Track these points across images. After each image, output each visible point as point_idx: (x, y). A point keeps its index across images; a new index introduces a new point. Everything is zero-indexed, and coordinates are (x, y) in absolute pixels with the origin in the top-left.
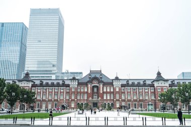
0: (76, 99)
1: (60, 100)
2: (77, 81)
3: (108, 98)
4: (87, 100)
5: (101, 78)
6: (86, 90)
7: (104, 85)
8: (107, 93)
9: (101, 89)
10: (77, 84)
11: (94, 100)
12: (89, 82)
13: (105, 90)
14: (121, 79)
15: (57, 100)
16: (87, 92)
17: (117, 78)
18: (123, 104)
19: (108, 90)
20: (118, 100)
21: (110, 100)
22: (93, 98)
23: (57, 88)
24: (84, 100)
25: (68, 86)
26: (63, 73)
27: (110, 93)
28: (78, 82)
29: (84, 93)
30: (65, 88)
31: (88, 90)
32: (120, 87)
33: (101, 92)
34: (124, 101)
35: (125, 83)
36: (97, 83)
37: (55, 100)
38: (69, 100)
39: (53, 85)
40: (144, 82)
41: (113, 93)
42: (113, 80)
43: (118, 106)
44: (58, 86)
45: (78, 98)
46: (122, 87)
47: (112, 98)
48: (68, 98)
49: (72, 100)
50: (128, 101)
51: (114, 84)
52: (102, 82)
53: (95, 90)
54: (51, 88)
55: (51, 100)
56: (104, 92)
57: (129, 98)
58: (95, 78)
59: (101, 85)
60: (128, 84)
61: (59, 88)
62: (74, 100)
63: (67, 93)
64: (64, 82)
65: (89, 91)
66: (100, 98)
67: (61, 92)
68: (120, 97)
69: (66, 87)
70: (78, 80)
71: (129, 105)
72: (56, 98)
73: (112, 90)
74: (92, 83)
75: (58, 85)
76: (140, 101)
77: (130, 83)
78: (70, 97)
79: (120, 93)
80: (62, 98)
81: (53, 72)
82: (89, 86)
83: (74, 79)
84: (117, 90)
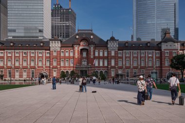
0: (59, 66)
1: (38, 67)
2: (59, 42)
3: (101, 64)
4: (73, 67)
5: (92, 39)
7: (95, 48)
8: (99, 58)
9: (92, 53)
10: (60, 45)
11: (82, 66)
13: (97, 55)
15: (34, 68)
16: (73, 57)
17: (113, 39)
18: (120, 72)
19: (101, 55)
20: (114, 67)
21: (104, 67)
22: (81, 64)
23: (33, 51)
24: (70, 67)
25: (48, 48)
27: (104, 58)
29: (69, 58)
30: (44, 51)
31: (74, 54)
32: (117, 50)
33: (92, 57)
34: (121, 68)
36: (86, 46)
37: (31, 68)
38: (50, 67)
41: (107, 58)
42: (108, 41)
43: (113, 74)
44: (35, 49)
45: (62, 64)
46: (119, 50)
47: (106, 64)
48: (48, 64)
50: (127, 68)
51: (109, 46)
52: (93, 43)
53: (85, 54)
54: (26, 51)
55: (26, 68)
56: (95, 58)
57: (128, 65)
58: (84, 39)
59: (92, 48)
60: (127, 46)
61: (36, 51)
62: (56, 67)
63: (46, 58)
64: (43, 44)
65: (76, 56)
66: (90, 64)
67: (38, 57)
68: (116, 63)
69: (46, 50)
71: (128, 73)
72: (32, 64)
73: (106, 55)
74: (80, 46)
76: (142, 68)
77: (130, 45)
78: (51, 64)
79: (116, 58)
80: (40, 64)
82: (76, 48)
83: (56, 39)
84: (113, 54)
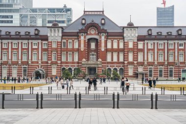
0: (59, 62)
1: (32, 62)
2: (60, 30)
3: (115, 60)
4: (78, 63)
5: (103, 24)
6: (76, 46)
7: (107, 38)
8: (112, 50)
9: (103, 45)
10: (60, 35)
11: (89, 62)
12: (81, 31)
13: (109, 46)
14: (137, 27)
15: (27, 63)
16: (78, 50)
17: (131, 26)
18: (140, 70)
19: (115, 46)
20: (132, 63)
21: (118, 63)
22: (88, 59)
23: (26, 41)
24: (73, 63)
25: (45, 38)
26: (34, 10)
27: (118, 51)
28: (62, 32)
29: (73, 50)
30: (40, 41)
31: (79, 45)
32: (136, 41)
33: (103, 49)
34: (142, 64)
35: (144, 33)
36: (95, 34)
37: (23, 63)
38: (47, 63)
39: (18, 37)
40: (178, 31)
41: (123, 50)
42: (124, 28)
43: (131, 72)
44: (28, 39)
45: (64, 59)
46: (139, 40)
47: (121, 59)
48: (45, 59)
49: (52, 63)
50: (150, 64)
51: (125, 35)
52: (105, 31)
53: (93, 46)
54: (16, 41)
55: (16, 63)
56: (107, 50)
57: (151, 60)
58: (93, 25)
59: (103, 38)
60: (150, 35)
61: (30, 41)
62: (56, 63)
63: (43, 50)
64: (39, 31)
65: (82, 48)
66: (100, 60)
67: (33, 49)
68: (136, 58)
69: (42, 40)
70: (62, 28)
71: (151, 71)
72: (25, 59)
73: (121, 46)
74: (87, 34)
75: (28, 37)
76: (169, 64)
77: (154, 33)
78: (49, 58)
79: (136, 51)
80: (34, 59)
81: (15, 7)
82: (82, 38)
83: (55, 26)
84: (131, 46)
